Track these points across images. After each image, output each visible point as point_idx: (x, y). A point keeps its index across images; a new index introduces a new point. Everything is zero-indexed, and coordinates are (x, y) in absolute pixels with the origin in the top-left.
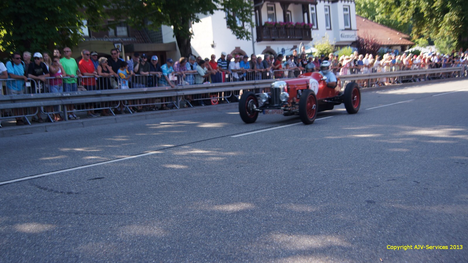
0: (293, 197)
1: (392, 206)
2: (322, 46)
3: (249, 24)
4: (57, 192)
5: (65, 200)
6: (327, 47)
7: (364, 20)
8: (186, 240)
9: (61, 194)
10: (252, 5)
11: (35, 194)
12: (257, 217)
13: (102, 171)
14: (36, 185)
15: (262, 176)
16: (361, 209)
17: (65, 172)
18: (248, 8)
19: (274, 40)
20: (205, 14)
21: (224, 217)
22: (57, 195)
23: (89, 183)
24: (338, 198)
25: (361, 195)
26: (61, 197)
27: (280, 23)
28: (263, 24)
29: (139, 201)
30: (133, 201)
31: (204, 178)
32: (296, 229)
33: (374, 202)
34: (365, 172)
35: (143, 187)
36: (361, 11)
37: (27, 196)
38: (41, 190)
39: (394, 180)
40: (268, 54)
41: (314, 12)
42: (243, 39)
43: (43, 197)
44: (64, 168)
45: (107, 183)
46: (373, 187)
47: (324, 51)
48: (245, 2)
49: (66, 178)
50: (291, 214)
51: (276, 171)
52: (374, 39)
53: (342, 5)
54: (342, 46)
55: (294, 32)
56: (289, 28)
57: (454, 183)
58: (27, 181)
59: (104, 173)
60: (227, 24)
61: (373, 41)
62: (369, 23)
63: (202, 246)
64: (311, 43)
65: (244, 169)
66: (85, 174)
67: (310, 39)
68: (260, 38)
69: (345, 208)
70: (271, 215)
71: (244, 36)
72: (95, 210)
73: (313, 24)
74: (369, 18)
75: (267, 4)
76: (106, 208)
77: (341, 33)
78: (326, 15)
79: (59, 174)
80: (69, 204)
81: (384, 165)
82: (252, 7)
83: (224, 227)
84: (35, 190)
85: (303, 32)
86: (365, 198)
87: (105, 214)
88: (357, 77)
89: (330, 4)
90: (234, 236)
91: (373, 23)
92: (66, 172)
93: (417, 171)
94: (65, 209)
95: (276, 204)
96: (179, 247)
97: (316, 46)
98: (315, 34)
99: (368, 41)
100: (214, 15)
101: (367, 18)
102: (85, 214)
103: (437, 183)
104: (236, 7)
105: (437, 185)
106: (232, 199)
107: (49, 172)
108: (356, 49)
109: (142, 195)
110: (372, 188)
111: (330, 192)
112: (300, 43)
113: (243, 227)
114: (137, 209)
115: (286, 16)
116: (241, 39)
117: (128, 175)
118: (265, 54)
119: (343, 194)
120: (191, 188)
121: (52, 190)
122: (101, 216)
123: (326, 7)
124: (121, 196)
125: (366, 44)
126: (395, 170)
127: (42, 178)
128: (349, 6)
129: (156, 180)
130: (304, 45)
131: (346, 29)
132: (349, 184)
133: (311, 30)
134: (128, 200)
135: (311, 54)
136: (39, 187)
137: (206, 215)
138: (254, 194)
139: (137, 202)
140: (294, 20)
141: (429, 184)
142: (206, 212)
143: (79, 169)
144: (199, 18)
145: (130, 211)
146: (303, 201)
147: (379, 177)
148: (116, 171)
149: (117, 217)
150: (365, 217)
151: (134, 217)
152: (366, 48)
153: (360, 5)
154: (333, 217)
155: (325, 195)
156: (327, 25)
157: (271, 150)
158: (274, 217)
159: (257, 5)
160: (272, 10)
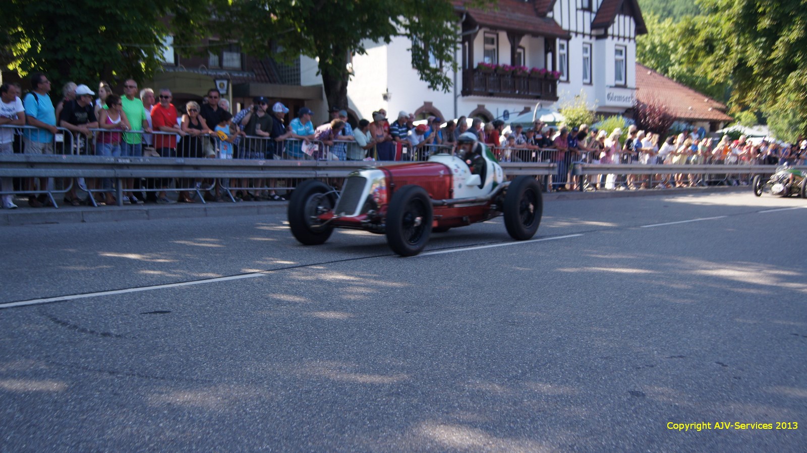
0: (498, 373)
1: (675, 406)
2: (573, 112)
3: (449, 64)
4: (84, 330)
5: (96, 346)
6: (581, 114)
7: (649, 72)
9: (91, 335)
10: (459, 32)
11: (46, 331)
12: (431, 406)
13: (169, 299)
14: (50, 316)
15: (449, 331)
16: (620, 406)
17: (104, 296)
18: (450, 37)
19: (491, 95)
20: (376, 41)
21: (373, 400)
22: (84, 335)
23: (142, 319)
24: (579, 381)
25: (620, 380)
26: (90, 340)
27: (504, 66)
28: (475, 66)
29: (225, 359)
30: (215, 358)
31: (345, 327)
32: (499, 434)
33: (644, 395)
34: (631, 338)
35: (236, 333)
36: (645, 57)
37: (30, 333)
38: (56, 325)
39: (681, 357)
40: (479, 118)
41: (565, 52)
42: (438, 90)
43: (58, 337)
44: (103, 289)
45: (175, 321)
46: (643, 367)
47: (576, 120)
48: (447, 27)
49: (104, 307)
50: (493, 404)
51: (474, 325)
52: (664, 107)
53: (614, 44)
54: (608, 115)
55: (528, 83)
56: (519, 77)
57: (787, 372)
58: (35, 307)
59: (171, 304)
60: (413, 63)
61: (661, 110)
62: (657, 78)
64: (555, 105)
65: (418, 315)
66: (138, 302)
67: (555, 98)
68: (467, 89)
69: (591, 402)
70: (457, 404)
71: (439, 84)
72: (146, 369)
73: (561, 73)
74: (658, 70)
75: (485, 33)
76: (165, 368)
77: (608, 91)
78: (585, 59)
79: (93, 298)
80: (101, 354)
81: (666, 328)
82: (459, 35)
84: (46, 325)
85: (543, 85)
86: (627, 387)
87: (162, 378)
88: (630, 169)
89: (593, 41)
91: (664, 79)
92: (107, 296)
93: (724, 343)
94: (94, 362)
95: (468, 383)
97: (563, 111)
98: (563, 91)
99: (653, 110)
100: (391, 43)
101: (654, 69)
102: (128, 374)
103: (758, 369)
104: (430, 33)
105: (757, 373)
106: (392, 369)
107: (75, 294)
108: (633, 121)
109: (232, 349)
110: (641, 369)
111: (566, 370)
112: (536, 104)
113: (405, 421)
114: (220, 374)
115: (516, 56)
116: (434, 89)
117: (212, 309)
118: (475, 118)
119: (589, 376)
120: (320, 343)
121: (75, 327)
122: (155, 380)
123: (586, 46)
124: (196, 347)
125: (650, 114)
126: (684, 339)
127: (62, 303)
128: (626, 47)
129: (261, 323)
130: (543, 107)
131: (617, 86)
132: (602, 358)
133: (558, 82)
134: (206, 355)
135: (554, 123)
136: (54, 319)
137: (341, 394)
138: (432, 362)
139: (222, 360)
141: (743, 370)
142: (342, 389)
143: (129, 293)
144: (365, 46)
145: (206, 376)
146: (518, 382)
147: (656, 350)
148: (192, 302)
149: (183, 385)
150: (624, 421)
151: (213, 387)
152: (649, 121)
153: (644, 47)
154: (569, 416)
155: (556, 374)
156: (585, 77)
157: (469, 286)
159: (467, 33)
160: (493, 43)
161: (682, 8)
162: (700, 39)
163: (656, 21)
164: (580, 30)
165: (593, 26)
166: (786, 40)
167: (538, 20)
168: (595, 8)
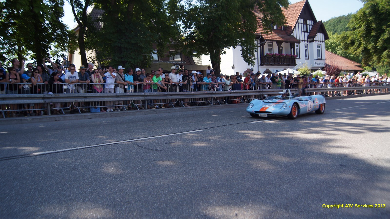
4: (149, 149)
5: (155, 154)
6: (306, 70)
7: (330, 53)
8: (231, 180)
9: (152, 150)
10: (259, 43)
11: (137, 149)
13: (173, 139)
14: (137, 145)
16: (337, 169)
19: (271, 65)
23: (166, 145)
26: (152, 152)
27: (276, 54)
28: (265, 55)
29: (198, 157)
33: (345, 166)
36: (328, 48)
41: (298, 48)
43: (141, 151)
44: (150, 136)
45: (177, 146)
47: (305, 73)
49: (153, 142)
53: (316, 44)
54: (315, 70)
55: (285, 60)
56: (282, 58)
58: (130, 142)
62: (333, 55)
63: (241, 184)
64: (295, 67)
65: (259, 142)
66: (163, 140)
67: (295, 65)
68: (263, 63)
73: (297, 56)
74: (333, 52)
75: (268, 42)
77: (315, 61)
78: (305, 50)
79: (148, 139)
83: (252, 174)
84: (136, 147)
85: (290, 60)
86: (339, 163)
89: (308, 43)
90: (259, 180)
91: (336, 55)
92: (152, 138)
96: (227, 184)
98: (298, 62)
112: (288, 67)
114: (198, 161)
115: (280, 50)
121: (146, 148)
123: (306, 45)
124: (187, 153)
126: (357, 148)
127: (139, 141)
128: (321, 45)
131: (318, 59)
133: (296, 59)
134: (192, 156)
136: (138, 146)
140: (284, 53)
141: (380, 157)
143: (159, 137)
145: (194, 162)
152: (331, 72)
153: (328, 44)
156: (306, 56)
158: (282, 171)
159: (261, 43)
160: (271, 46)
161: (341, 29)
162: (349, 40)
163: (331, 34)
164: (303, 39)
165: (308, 38)
166: (383, 38)
167: (287, 37)
168: (309, 31)
